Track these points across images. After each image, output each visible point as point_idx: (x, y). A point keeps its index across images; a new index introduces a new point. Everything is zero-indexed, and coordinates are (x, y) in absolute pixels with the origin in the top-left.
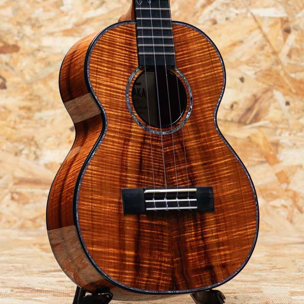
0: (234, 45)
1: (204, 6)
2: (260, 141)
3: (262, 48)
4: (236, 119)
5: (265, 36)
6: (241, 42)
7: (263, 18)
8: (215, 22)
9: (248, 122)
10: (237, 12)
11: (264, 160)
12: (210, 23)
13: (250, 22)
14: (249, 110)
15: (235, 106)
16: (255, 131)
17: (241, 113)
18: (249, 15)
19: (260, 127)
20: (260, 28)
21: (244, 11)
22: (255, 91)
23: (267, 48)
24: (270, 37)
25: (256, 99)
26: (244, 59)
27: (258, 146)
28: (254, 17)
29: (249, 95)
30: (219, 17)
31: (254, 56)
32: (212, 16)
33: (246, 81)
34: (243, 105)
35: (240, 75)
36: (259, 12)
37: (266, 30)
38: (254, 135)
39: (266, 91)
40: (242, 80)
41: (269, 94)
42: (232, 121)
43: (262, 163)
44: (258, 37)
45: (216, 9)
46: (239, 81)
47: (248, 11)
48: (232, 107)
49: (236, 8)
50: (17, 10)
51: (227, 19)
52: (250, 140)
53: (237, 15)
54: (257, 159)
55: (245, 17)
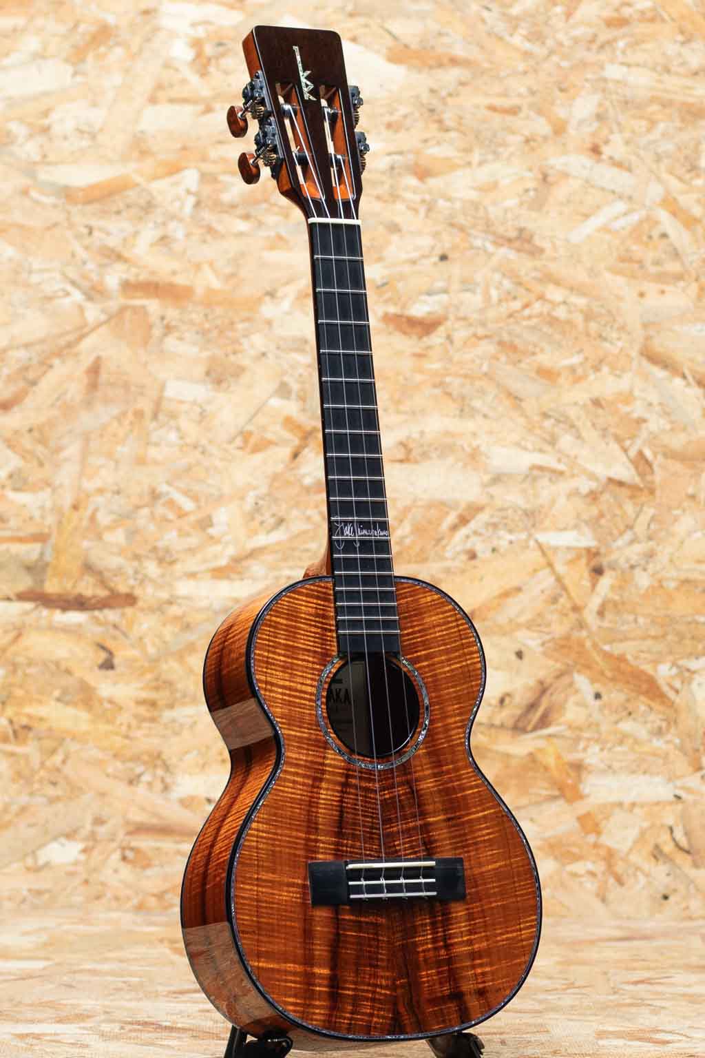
0: (506, 594)
1: (454, 528)
2: (551, 761)
3: (555, 600)
4: (510, 723)
5: (559, 579)
6: (519, 589)
7: (556, 549)
8: (473, 556)
9: (530, 728)
10: (512, 537)
11: (556, 793)
12: (464, 557)
13: (536, 556)
14: (532, 706)
15: (507, 700)
16: (541, 743)
17: (519, 712)
18: (532, 543)
19: (550, 737)
20: (550, 565)
21: (523, 536)
22: (541, 674)
23: (564, 601)
24: (567, 581)
25: (543, 689)
26: (522, 619)
27: (546, 769)
28: (541, 548)
29: (532, 682)
30: (480, 547)
31: (540, 615)
32: (469, 546)
33: (526, 659)
34: (521, 699)
35: (516, 647)
36: (550, 538)
37: (560, 568)
38: (540, 750)
39: (560, 675)
40: (519, 655)
41: (566, 680)
42: (502, 726)
43: (554, 798)
44: (546, 581)
45: (475, 533)
46: (514, 657)
47: (530, 536)
48: (502, 701)
49: (511, 531)
50: (132, 533)
51: (495, 550)
52: (533, 760)
53: (512, 543)
54: (544, 792)
55: (525, 547)
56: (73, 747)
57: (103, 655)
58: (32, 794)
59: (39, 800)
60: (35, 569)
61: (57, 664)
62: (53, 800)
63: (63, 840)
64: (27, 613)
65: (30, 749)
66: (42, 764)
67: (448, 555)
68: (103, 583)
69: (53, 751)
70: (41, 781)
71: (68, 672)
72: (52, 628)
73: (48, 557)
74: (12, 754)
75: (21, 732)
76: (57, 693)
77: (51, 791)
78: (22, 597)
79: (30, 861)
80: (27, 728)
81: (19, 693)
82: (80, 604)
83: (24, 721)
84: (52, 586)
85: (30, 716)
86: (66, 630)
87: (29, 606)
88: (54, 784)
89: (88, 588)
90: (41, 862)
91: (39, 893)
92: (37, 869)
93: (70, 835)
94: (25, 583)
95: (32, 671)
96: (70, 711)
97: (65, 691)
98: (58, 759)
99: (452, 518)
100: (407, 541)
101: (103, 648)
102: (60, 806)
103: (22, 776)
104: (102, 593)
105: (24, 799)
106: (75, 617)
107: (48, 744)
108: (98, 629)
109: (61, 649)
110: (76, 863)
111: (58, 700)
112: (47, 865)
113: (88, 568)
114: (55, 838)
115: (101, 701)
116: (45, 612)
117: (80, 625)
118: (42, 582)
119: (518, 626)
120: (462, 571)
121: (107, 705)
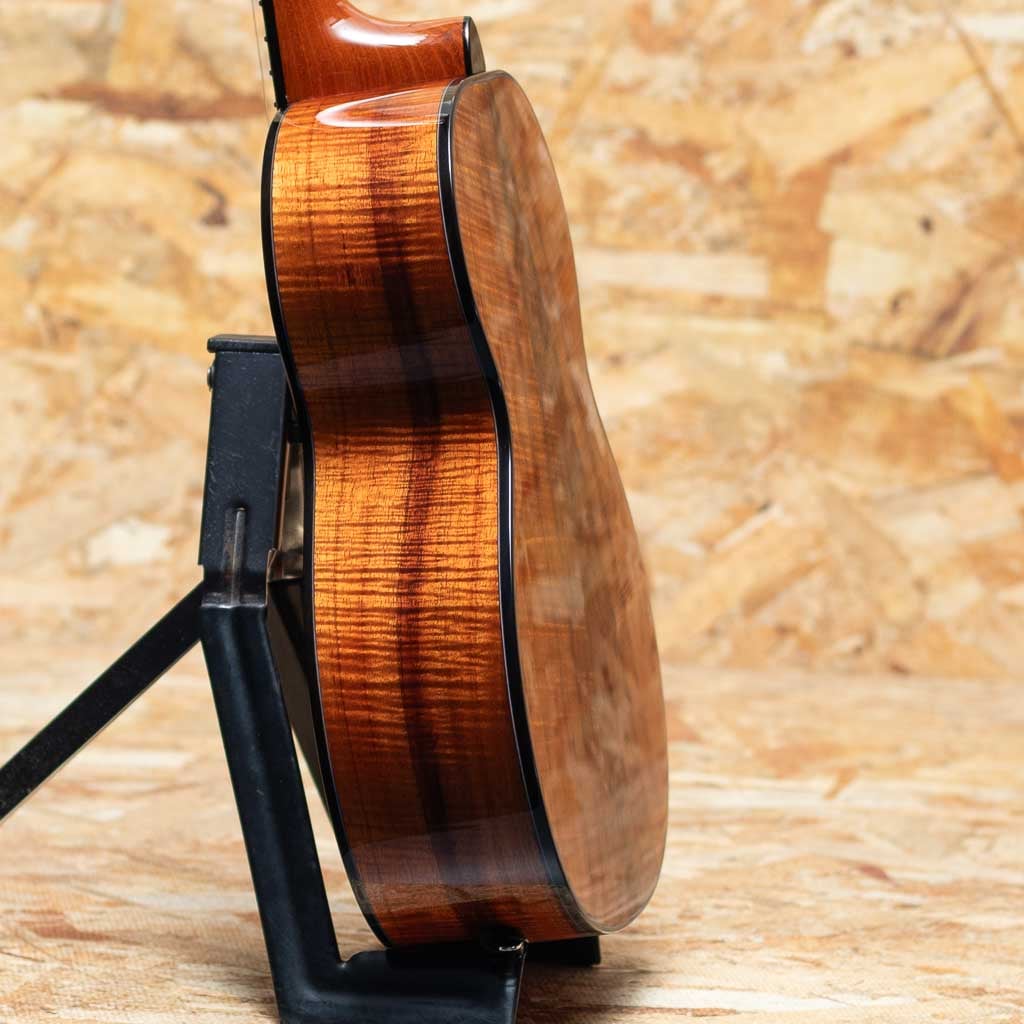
0: (905, 120)
2: (976, 410)
3: (987, 132)
4: (908, 342)
5: (997, 98)
6: (926, 113)
7: (991, 45)
8: (849, 50)
9: (942, 349)
10: (913, 21)
11: (983, 464)
12: (834, 54)
13: (953, 57)
14: (947, 315)
15: (904, 304)
16: (960, 380)
18: (951, 34)
19: (975, 369)
20: (981, 71)
21: (935, 20)
22: (964, 260)
23: (1003, 136)
24: (1011, 102)
25: (965, 286)
26: (935, 163)
27: (968, 423)
28: (965, 41)
29: (946, 273)
30: (867, 40)
31: (964, 159)
32: (844, 32)
33: (940, 231)
34: (927, 300)
35: (921, 212)
36: (981, 26)
37: (1000, 78)
38: (959, 391)
39: (995, 262)
40: (927, 225)
41: (1004, 272)
42: (895, 348)
43: (976, 475)
44: (974, 100)
45: (857, 12)
46: (917, 232)
47: (948, 21)
48: (895, 305)
49: (916, 10)
51: (888, 43)
52: (946, 407)
53: (917, 32)
54: (964, 464)
55: (939, 38)
56: (153, 360)
57: (208, 203)
58: (81, 440)
59: (92, 453)
60: (92, 45)
61: (128, 213)
62: (117, 453)
63: (133, 522)
64: (74, 123)
65: (74, 361)
66: (100, 391)
67: (810, 44)
68: (210, 74)
69: (118, 367)
70: (98, 418)
71: (147, 229)
72: (121, 152)
73: (116, 25)
74: (44, 371)
75: (62, 330)
76: (126, 264)
77: (115, 437)
78: (69, 94)
79: (75, 558)
80: (74, 325)
81: (60, 262)
82: (170, 109)
83: (68, 312)
84: (121, 77)
85: (79, 305)
86: (150, 157)
87: (78, 110)
88: (119, 423)
89: (184, 82)
90: (96, 556)
91: (90, 614)
92: (87, 572)
93: (147, 514)
94: (74, 69)
95: (83, 223)
96: (150, 298)
97: (142, 262)
98: (126, 380)
100: (741, 21)
101: (207, 187)
102: (129, 464)
103: (63, 406)
104: (209, 92)
105: (66, 449)
106: (161, 133)
107: (111, 353)
108: (201, 157)
109: (139, 188)
110: (156, 564)
111: (131, 277)
112: (106, 567)
113: (185, 47)
114: (121, 519)
115: (204, 281)
116: (107, 122)
117: (169, 149)
118: (101, 68)
119: (926, 176)
120: (831, 77)
121: (214, 290)
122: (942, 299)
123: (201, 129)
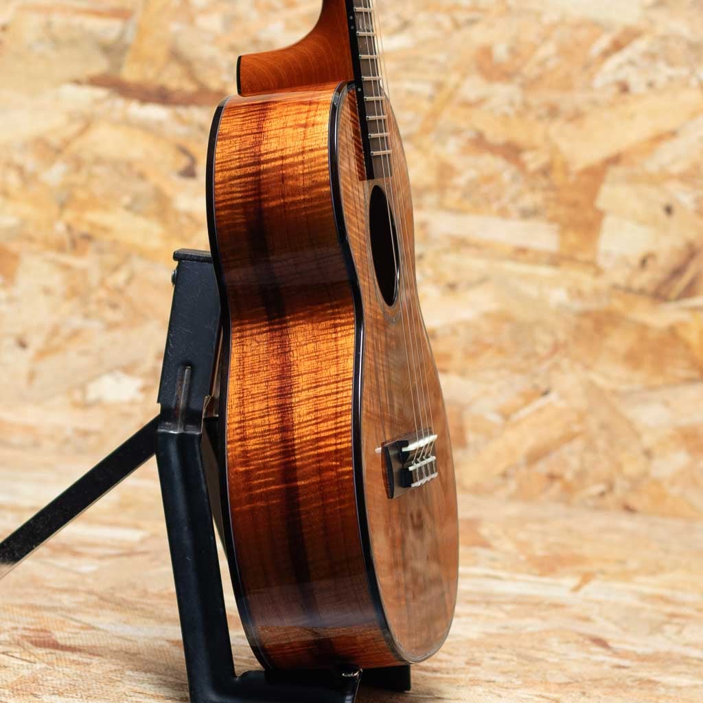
0: (660, 138)
1: (606, 54)
2: (693, 337)
4: (651, 288)
6: (673, 134)
8: (624, 88)
9: (673, 294)
10: (670, 71)
11: (695, 374)
12: (615, 90)
14: (677, 272)
15: (649, 262)
16: (685, 316)
17: (660, 276)
19: (695, 309)
21: (684, 72)
22: (692, 235)
25: (692, 253)
26: (676, 169)
27: (688, 346)
29: (679, 243)
30: (637, 82)
32: (621, 76)
33: (677, 211)
34: (665, 262)
35: (664, 200)
38: (684, 324)
40: (669, 210)
42: (641, 292)
43: (690, 381)
45: (631, 63)
46: (661, 213)
47: (693, 72)
48: (644, 262)
49: (671, 64)
50: (232, 21)
51: (651, 85)
52: (673, 333)
53: (671, 79)
54: (683, 373)
55: (686, 84)
56: (139, 265)
57: (184, 162)
58: (87, 316)
59: (95, 325)
60: (113, 50)
61: (129, 165)
62: (111, 326)
63: (119, 374)
64: (97, 101)
65: (86, 262)
66: (102, 283)
67: (599, 82)
68: (191, 74)
69: (116, 269)
70: (99, 302)
71: (142, 176)
72: (127, 123)
73: (130, 37)
74: (66, 268)
75: (79, 241)
76: (126, 200)
77: (111, 315)
78: (95, 82)
79: (77, 396)
80: (88, 238)
81: (81, 195)
82: (162, 97)
83: (85, 229)
84: (131, 73)
85: (93, 225)
86: (147, 128)
87: (101, 93)
88: (114, 306)
89: (173, 79)
90: (92, 395)
91: (85, 434)
92: (86, 406)
93: (128, 369)
94: (100, 66)
95: (99, 170)
96: (141, 223)
97: (136, 199)
98: (120, 278)
99: (604, 42)
100: (552, 64)
101: (184, 151)
102: (118, 335)
103: (77, 292)
104: (189, 87)
105: (77, 322)
106: (155, 113)
107: (111, 259)
108: (181, 130)
109: (137, 148)
110: (132, 403)
111: (128, 208)
112: (98, 403)
113: (175, 55)
114: (110, 371)
115: (177, 214)
116: (120, 103)
117: (160, 123)
118: (119, 66)
119: (670, 177)
120: (611, 105)
121: (184, 220)
122: (675, 261)
123: (182, 111)
